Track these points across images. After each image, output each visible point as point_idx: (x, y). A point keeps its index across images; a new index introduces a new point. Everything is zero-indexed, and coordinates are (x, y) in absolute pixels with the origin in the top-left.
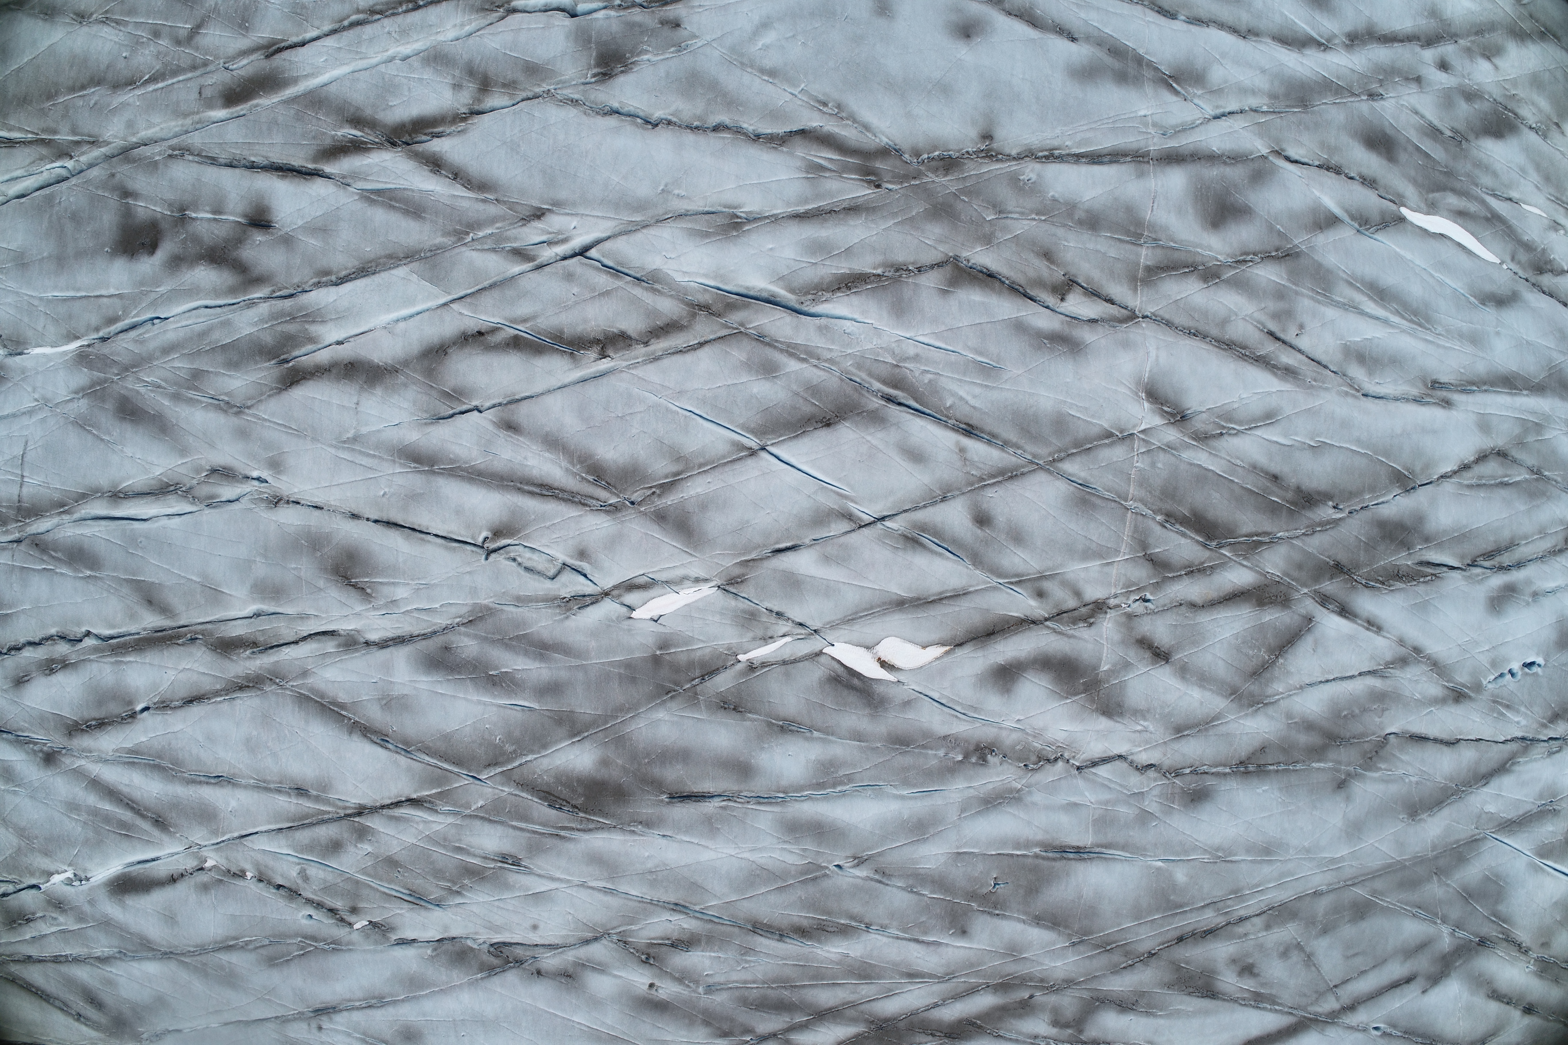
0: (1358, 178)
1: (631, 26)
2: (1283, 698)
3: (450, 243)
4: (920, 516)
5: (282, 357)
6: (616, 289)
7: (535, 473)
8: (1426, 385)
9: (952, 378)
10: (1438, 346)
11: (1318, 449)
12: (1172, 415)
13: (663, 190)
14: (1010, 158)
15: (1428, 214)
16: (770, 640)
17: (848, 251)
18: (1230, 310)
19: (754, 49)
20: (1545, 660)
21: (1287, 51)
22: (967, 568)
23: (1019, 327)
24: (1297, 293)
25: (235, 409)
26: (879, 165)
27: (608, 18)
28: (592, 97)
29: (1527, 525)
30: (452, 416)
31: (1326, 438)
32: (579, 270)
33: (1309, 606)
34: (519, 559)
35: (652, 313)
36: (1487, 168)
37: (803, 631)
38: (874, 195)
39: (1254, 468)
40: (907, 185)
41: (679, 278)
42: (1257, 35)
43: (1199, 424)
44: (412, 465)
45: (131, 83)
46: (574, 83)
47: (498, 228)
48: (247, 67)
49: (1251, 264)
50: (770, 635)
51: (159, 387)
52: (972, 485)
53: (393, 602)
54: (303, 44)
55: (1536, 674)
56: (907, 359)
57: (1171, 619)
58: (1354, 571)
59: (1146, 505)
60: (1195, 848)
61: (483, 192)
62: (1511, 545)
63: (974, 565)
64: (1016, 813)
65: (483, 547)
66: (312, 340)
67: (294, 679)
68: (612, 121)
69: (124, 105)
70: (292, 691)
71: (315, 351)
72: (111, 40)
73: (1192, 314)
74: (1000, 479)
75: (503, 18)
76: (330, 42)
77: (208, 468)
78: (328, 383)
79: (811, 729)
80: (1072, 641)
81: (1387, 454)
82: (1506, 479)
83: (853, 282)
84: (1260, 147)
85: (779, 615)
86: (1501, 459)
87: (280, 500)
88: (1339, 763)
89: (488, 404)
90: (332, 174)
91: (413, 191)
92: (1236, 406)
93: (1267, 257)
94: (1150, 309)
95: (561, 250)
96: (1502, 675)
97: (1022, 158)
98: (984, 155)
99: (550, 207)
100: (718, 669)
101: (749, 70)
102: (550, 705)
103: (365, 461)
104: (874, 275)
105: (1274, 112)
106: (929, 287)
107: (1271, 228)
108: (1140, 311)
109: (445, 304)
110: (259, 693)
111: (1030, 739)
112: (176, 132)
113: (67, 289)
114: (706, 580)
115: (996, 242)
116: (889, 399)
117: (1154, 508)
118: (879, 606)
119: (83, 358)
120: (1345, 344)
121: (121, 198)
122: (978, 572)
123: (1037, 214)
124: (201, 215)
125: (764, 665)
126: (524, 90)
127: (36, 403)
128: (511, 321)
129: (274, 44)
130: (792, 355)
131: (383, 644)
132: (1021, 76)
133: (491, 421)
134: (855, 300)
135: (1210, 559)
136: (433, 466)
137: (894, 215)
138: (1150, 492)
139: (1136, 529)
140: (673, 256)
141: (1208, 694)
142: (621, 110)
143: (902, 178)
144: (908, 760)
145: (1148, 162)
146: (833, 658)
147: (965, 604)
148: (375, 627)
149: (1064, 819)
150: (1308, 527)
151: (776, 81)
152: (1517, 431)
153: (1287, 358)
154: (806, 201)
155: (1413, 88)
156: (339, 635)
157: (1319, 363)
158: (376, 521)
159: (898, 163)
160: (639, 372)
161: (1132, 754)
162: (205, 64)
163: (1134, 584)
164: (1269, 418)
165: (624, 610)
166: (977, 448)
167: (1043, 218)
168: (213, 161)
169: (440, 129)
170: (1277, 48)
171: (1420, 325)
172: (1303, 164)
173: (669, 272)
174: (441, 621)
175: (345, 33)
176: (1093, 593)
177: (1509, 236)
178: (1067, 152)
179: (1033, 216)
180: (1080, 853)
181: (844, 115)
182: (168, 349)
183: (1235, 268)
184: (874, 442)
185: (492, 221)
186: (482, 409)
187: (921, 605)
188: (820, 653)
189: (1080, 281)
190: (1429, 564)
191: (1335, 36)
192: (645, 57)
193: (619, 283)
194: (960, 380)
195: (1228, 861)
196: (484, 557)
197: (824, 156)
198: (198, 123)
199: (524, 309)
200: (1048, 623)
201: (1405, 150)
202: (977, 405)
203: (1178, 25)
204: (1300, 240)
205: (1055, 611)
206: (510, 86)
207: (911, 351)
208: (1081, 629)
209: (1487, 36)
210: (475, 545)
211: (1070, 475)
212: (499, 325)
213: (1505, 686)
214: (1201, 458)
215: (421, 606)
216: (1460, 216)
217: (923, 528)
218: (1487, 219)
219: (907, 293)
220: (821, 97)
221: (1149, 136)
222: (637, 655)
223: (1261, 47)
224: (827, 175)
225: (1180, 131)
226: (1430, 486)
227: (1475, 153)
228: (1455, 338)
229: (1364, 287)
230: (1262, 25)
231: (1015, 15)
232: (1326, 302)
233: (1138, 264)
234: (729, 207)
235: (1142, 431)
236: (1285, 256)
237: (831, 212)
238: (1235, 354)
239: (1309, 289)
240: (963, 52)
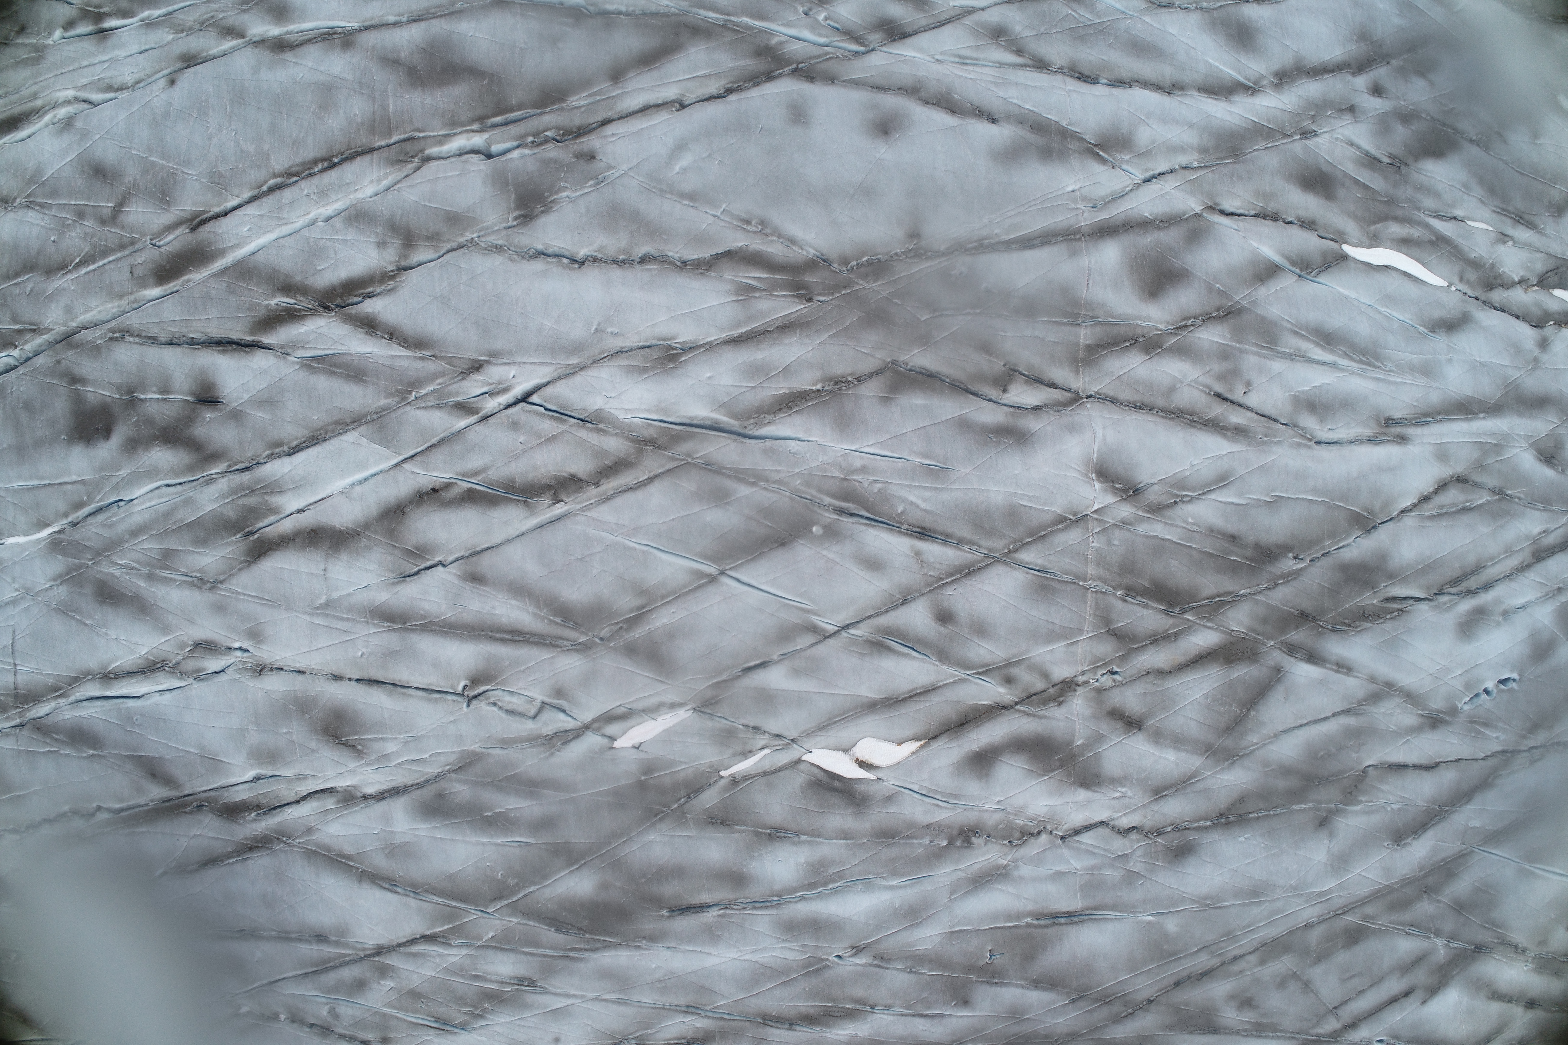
0: (1296, 222)
1: (547, 162)
2: (1257, 748)
3: (394, 403)
4: (883, 621)
5: (247, 530)
6: (562, 433)
7: (504, 620)
8: (1379, 424)
9: (901, 485)
10: (1389, 383)
11: (1274, 503)
12: (1125, 491)
13: (596, 329)
14: (939, 254)
15: (1371, 247)
16: (749, 755)
17: (786, 371)
18: (1175, 378)
19: (672, 174)
20: (1520, 675)
21: (1214, 102)
22: (934, 664)
23: (964, 425)
24: (1241, 351)
25: (209, 585)
26: (808, 278)
27: (523, 157)
28: (516, 241)
29: (1492, 547)
30: (417, 573)
31: (1281, 492)
32: (523, 418)
33: (1278, 657)
34: (499, 704)
35: (600, 453)
36: (1428, 190)
37: (781, 743)
38: (806, 310)
39: (1212, 531)
40: (838, 295)
41: (621, 416)
42: (1182, 88)
43: (1153, 496)
44: (385, 625)
45: (62, 267)
46: (496, 228)
47: (439, 384)
48: (174, 242)
49: (1192, 328)
50: (748, 749)
51: (133, 568)
52: (931, 585)
53: (385, 756)
54: (225, 214)
55: (1511, 690)
56: (855, 471)
57: (1140, 688)
58: (1319, 618)
59: (1105, 582)
60: (1183, 900)
61: (420, 350)
62: (1478, 569)
63: (940, 661)
64: (1004, 888)
65: (463, 695)
66: (273, 511)
67: (299, 837)
68: (538, 265)
69: (59, 291)
70: (299, 847)
71: (278, 521)
72: (37, 225)
73: (1137, 387)
74: (958, 576)
75: (418, 169)
76: (251, 210)
77: (190, 643)
78: (294, 553)
79: (797, 834)
80: (1043, 721)
81: (1344, 498)
82: (1468, 504)
83: (793, 401)
84: (1193, 206)
85: (757, 729)
86: (1461, 485)
87: (263, 668)
88: (1320, 802)
89: (451, 559)
90: (271, 345)
91: (351, 355)
92: (1188, 473)
93: (1207, 318)
94: (1093, 389)
95: (504, 399)
96: (1477, 695)
97: (952, 253)
98: (912, 254)
99: (488, 359)
100: (702, 787)
101: (669, 196)
102: (546, 838)
103: (340, 625)
104: (814, 391)
105: (1205, 167)
106: (870, 397)
107: (1210, 288)
108: (1083, 392)
109: (397, 465)
110: (269, 852)
111: (1012, 817)
112: (114, 314)
113: (31, 478)
114: (681, 705)
115: (933, 341)
116: (841, 512)
117: (1113, 584)
118: (852, 710)
119: (56, 545)
120: (1294, 395)
121: (70, 385)
122: (945, 667)
123: (971, 308)
124: (149, 396)
125: (746, 778)
126: (448, 241)
127: (18, 593)
128: (463, 475)
129: (197, 217)
130: (740, 480)
131: (380, 797)
132: (944, 168)
133: (455, 574)
134: (797, 419)
135: (1174, 626)
136: (405, 623)
137: (828, 327)
138: (1108, 570)
139: (1097, 608)
140: (613, 395)
141: (1182, 755)
142: (545, 251)
143: (833, 289)
144: (895, 852)
145: (1080, 239)
146: (812, 764)
147: (935, 699)
148: (370, 781)
149: (1052, 888)
150: (1270, 581)
151: (697, 205)
152: (1476, 454)
153: (1236, 418)
154: (739, 324)
155: (1347, 118)
156: (338, 792)
157: (1268, 417)
158: (358, 680)
159: (827, 273)
160: (593, 513)
161: (1113, 819)
162: (133, 242)
163: (1101, 659)
164: (1223, 480)
165: (606, 741)
166: (933, 550)
167: (978, 311)
168: (153, 340)
169: (370, 289)
170: (1204, 99)
171: (1369, 364)
172: (1239, 215)
173: (612, 411)
174: (432, 770)
175: (265, 199)
176: (1061, 672)
177: (1456, 256)
178: (997, 240)
179: (968, 310)
180: (1072, 917)
181: (768, 231)
182: (136, 532)
183: (1176, 335)
184: (831, 556)
185: (433, 377)
186: (445, 563)
187: (892, 704)
188: (799, 761)
189: (1020, 369)
190: (1395, 599)
191: (1262, 77)
192: (564, 194)
193: (563, 427)
194: (909, 486)
195: (1217, 908)
196: (465, 705)
197: (753, 276)
198: (133, 303)
199: (474, 462)
200: (1019, 707)
201: (1343, 185)
202: (928, 508)
203: (1100, 90)
204: (1240, 296)
205: (1024, 695)
206: (434, 238)
207: (858, 463)
208: (1052, 709)
209: (1421, 52)
210: (455, 694)
211: (1027, 563)
212: (453, 480)
213: (1480, 705)
214: (1157, 529)
215: (411, 758)
216: (1404, 244)
217: (888, 632)
218: (1432, 243)
219: (849, 405)
220: (744, 216)
221: (1079, 212)
222: (623, 782)
223: (1187, 101)
224: (757, 295)
225: (1109, 202)
226: (1390, 523)
227: (1415, 176)
228: (1406, 372)
229: (1309, 334)
230: (1187, 77)
231: (933, 104)
232: (1272, 355)
233: (1078, 344)
234: (663, 340)
235: (1096, 512)
236: (1227, 314)
237: (765, 332)
238: (1183, 422)
239: (1253, 344)
240: (883, 151)
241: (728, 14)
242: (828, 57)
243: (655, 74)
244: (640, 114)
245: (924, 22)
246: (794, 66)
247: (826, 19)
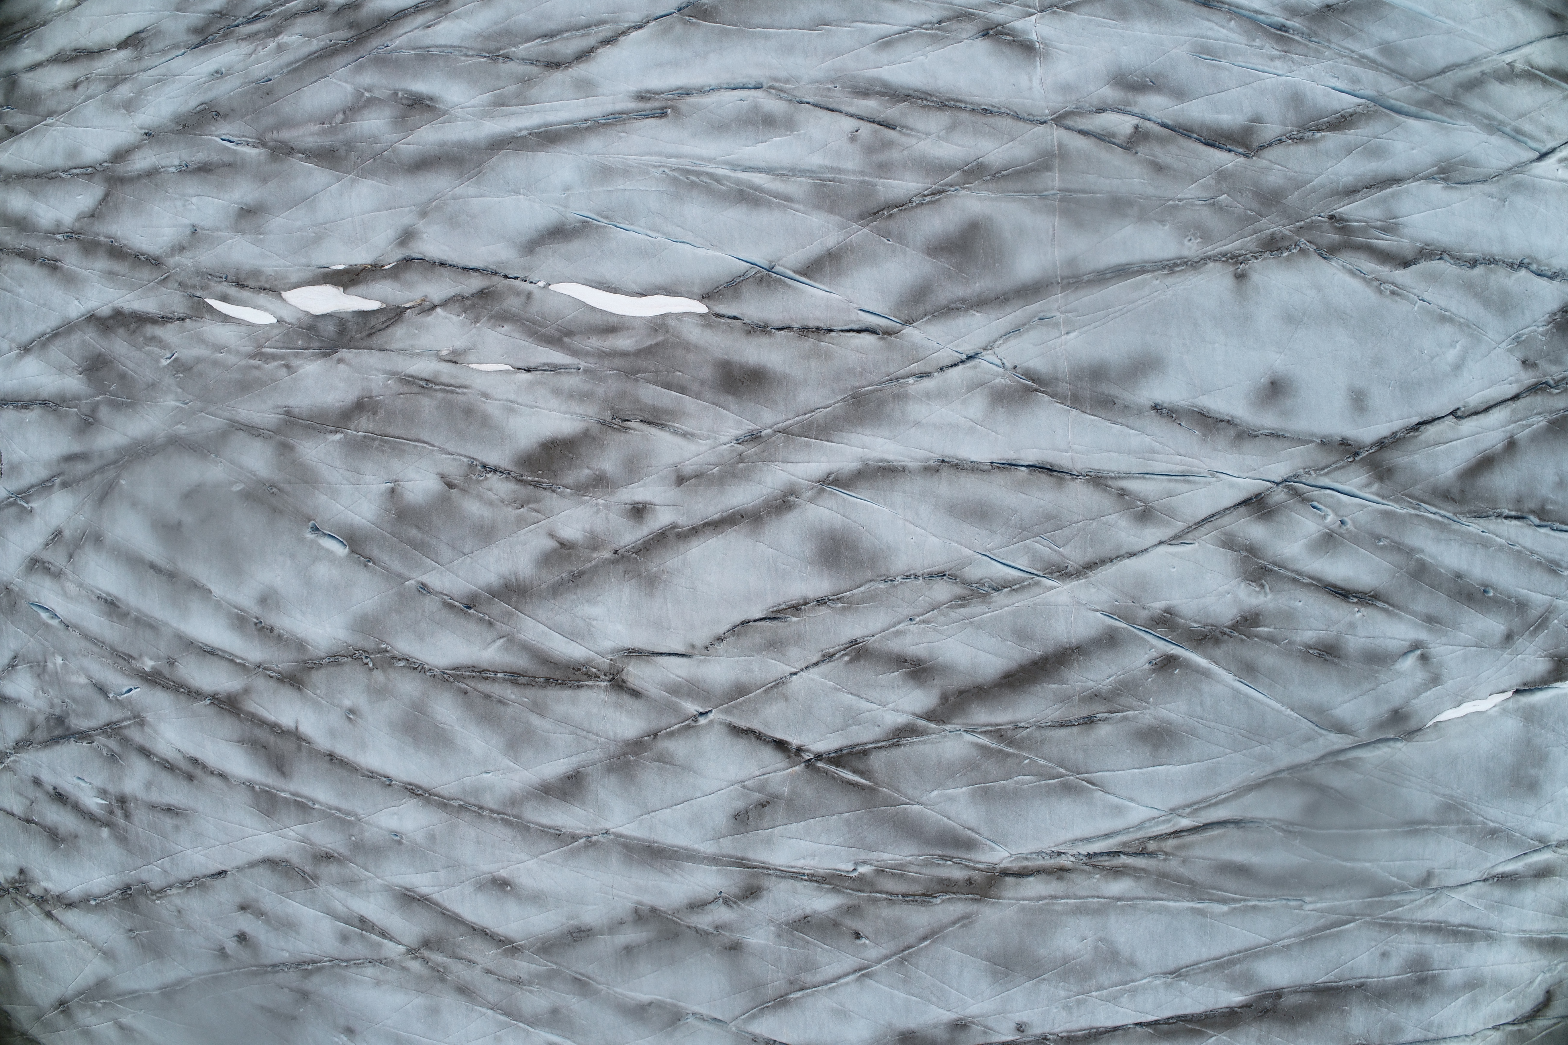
0: (774, 331)
6: (1513, 120)
9: (1236, 42)
10: (660, 154)
11: (820, 23)
12: (1001, 32)
13: (1505, 202)
14: (1214, 259)
15: (664, 316)
17: (1349, 150)
18: (947, 141)
19: (1463, 342)
21: (886, 457)
23: (1180, 94)
24: (862, 173)
26: (1336, 237)
31: (810, 34)
32: (1544, 136)
35: (1486, 98)
36: (571, 395)
38: (1335, 207)
40: (1308, 220)
41: (1473, 128)
42: (927, 469)
43: (970, 28)
49: (926, 193)
56: (1280, 57)
73: (992, 130)
81: (725, 34)
82: (544, 39)
83: (1342, 120)
84: (916, 332)
86: (555, 60)
92: (929, 48)
93: (904, 205)
94: (1040, 129)
97: (1201, 259)
98: (1241, 258)
101: (1462, 320)
104: (1323, 130)
105: (897, 380)
106: (1272, 123)
107: (901, 239)
108: (1051, 126)
115: (1213, 175)
120: (792, 131)
123: (1178, 205)
130: (1373, 61)
132: (1217, 345)
134: (1336, 106)
137: (1314, 190)
140: (1484, 144)
143: (1312, 227)
145: (1061, 279)
151: (1439, 311)
153: (870, 105)
154: (1393, 195)
155: (688, 468)
157: (825, 109)
159: (1319, 241)
160: (1484, 50)
164: (886, 43)
167: (1171, 202)
170: (899, 458)
171: (688, 172)
172: (853, 329)
173: (1482, 131)
178: (1156, 273)
179: (1181, 203)
181: (1376, 283)
183: (946, 185)
189: (1119, 149)
191: (812, 500)
192: (1541, 329)
193: (1515, 123)
197: (1384, 242)
201: (703, 383)
202: (1208, 21)
204: (861, 233)
207: (1278, 63)
209: (564, 575)
216: (612, 326)
218: (570, 333)
219: (1291, 116)
220: (1398, 299)
221: (1063, 309)
223: (921, 454)
224: (1379, 222)
225: (1025, 324)
226: (658, 14)
227: (591, 410)
228: (634, 167)
229: (768, 199)
230: (919, 484)
231: (1222, 421)
232: (819, 173)
233: (1060, 171)
234: (1452, 187)
235: (1032, 14)
236: (878, 212)
237: (1369, 187)
238: (936, 97)
239: (846, 182)
240: (1278, 361)
241: (1417, 515)
242: (1326, 470)
243: (1482, 446)
244: (1491, 403)
245: (1226, 520)
246: (1357, 458)
247: (1324, 517)
